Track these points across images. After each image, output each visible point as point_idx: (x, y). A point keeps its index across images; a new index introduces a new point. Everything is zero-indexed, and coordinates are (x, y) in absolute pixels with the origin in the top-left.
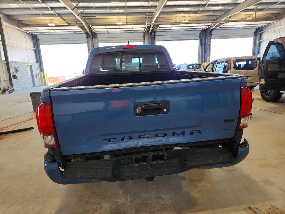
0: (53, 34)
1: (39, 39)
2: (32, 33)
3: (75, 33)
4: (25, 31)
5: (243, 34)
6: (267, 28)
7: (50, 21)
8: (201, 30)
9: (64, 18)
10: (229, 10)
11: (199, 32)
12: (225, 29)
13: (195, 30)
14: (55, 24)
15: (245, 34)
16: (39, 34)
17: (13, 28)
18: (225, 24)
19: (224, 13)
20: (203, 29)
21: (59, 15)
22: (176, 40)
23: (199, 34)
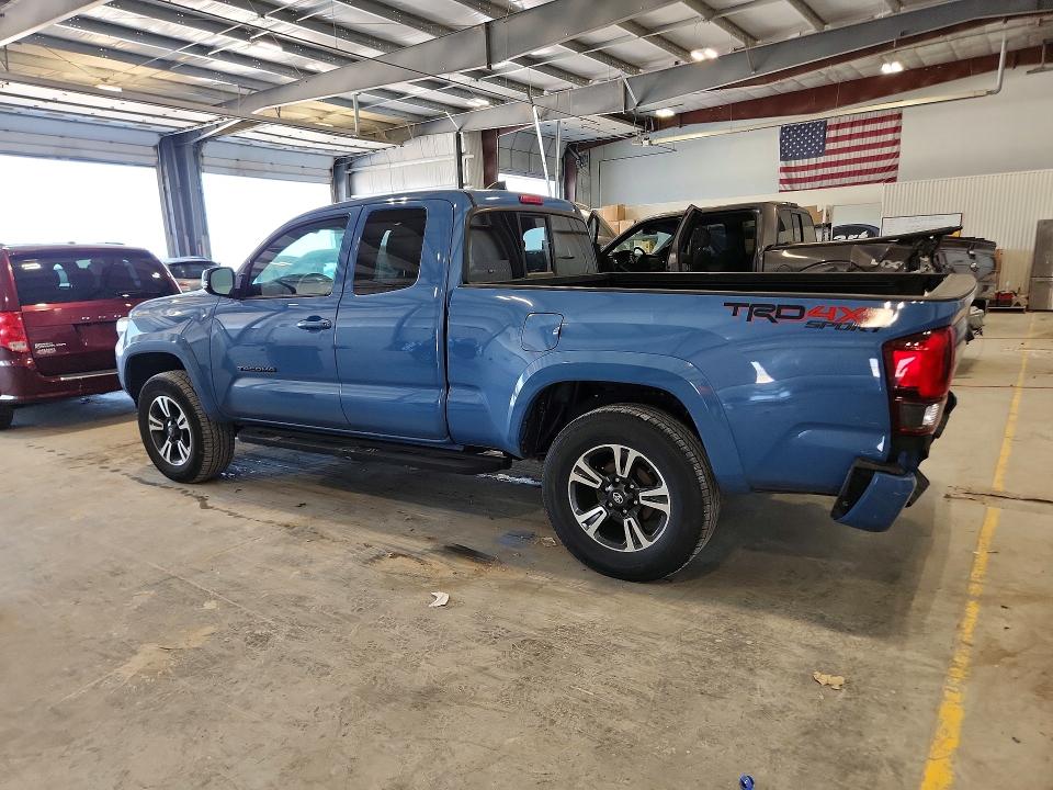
5: (300, 171)
6: (366, 161)
8: (160, 134)
10: (278, 87)
11: (156, 140)
12: (247, 144)
13: (143, 128)
15: (307, 171)
18: (259, 128)
19: (259, 93)
20: (173, 130)
22: (58, 157)
23: (155, 147)
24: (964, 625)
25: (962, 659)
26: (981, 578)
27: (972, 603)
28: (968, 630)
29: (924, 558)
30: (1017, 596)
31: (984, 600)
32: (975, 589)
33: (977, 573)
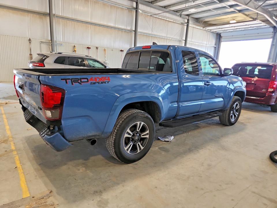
0: (235, 31)
1: (222, 37)
2: (216, 32)
3: (258, 28)
4: (209, 31)
7: (232, 18)
9: (247, 13)
14: (236, 21)
16: (222, 32)
17: (199, 29)
21: (240, 11)
24: (13, 144)
25: (11, 139)
26: (15, 156)
27: (14, 149)
28: (12, 143)
29: (34, 156)
30: (4, 155)
31: (12, 151)
32: (15, 153)
33: (17, 158)
